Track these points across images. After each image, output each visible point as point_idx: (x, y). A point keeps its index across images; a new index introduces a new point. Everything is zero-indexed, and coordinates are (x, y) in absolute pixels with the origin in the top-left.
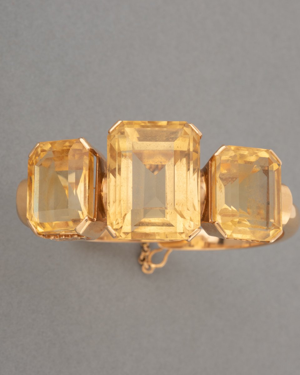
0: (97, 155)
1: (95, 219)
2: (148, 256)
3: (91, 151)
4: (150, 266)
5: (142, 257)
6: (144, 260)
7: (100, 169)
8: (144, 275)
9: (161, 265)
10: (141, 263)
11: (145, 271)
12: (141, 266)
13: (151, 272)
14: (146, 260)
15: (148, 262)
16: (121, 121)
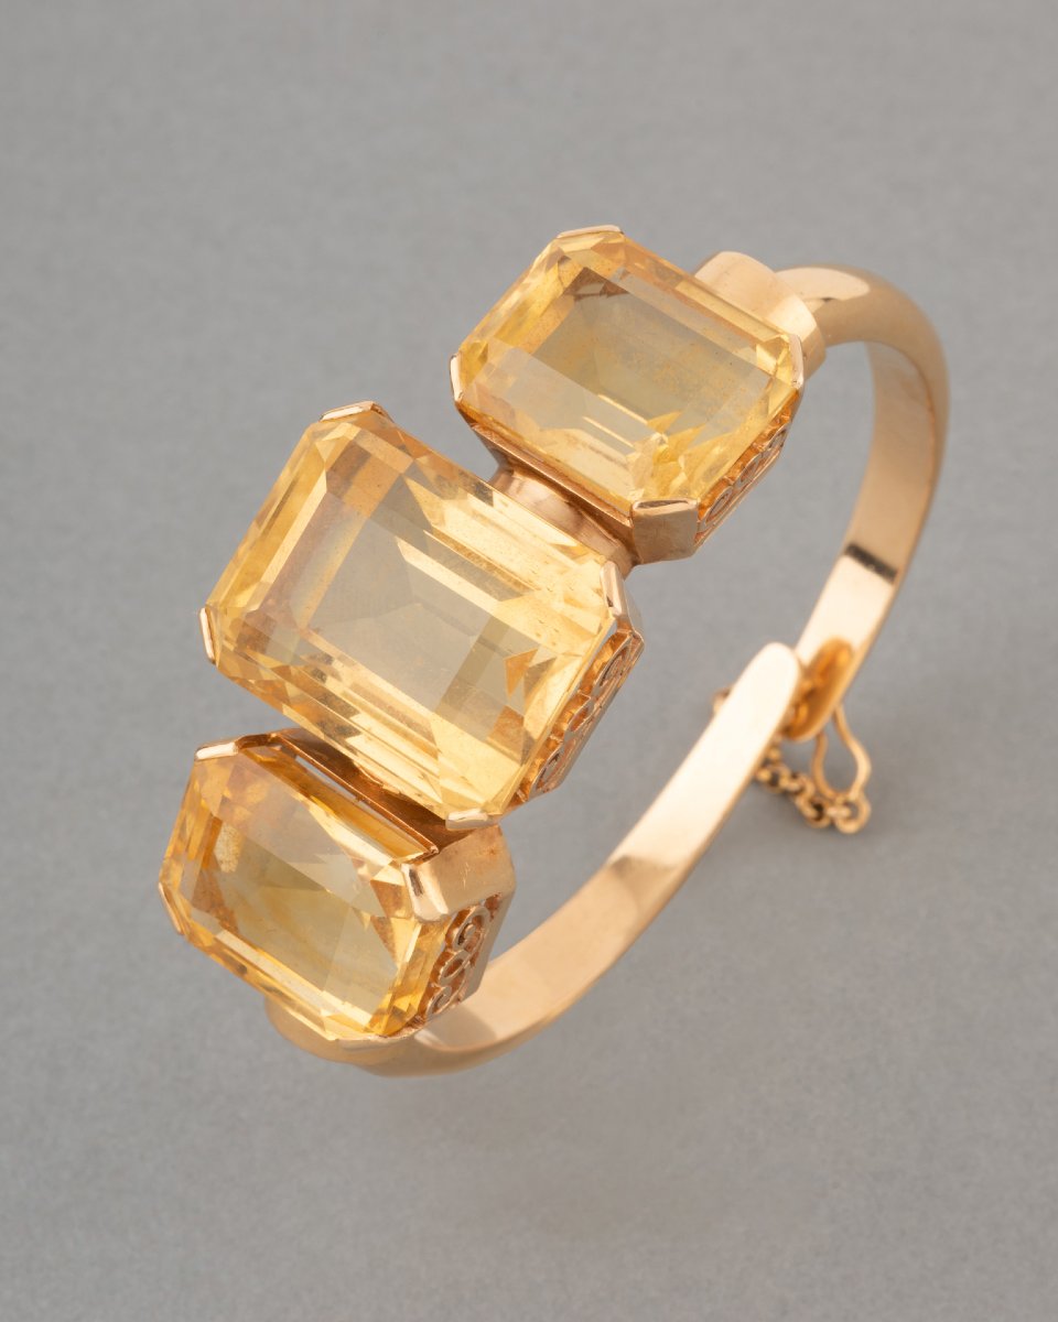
0: (274, 735)
1: (434, 848)
2: (818, 792)
3: (245, 746)
4: (847, 804)
5: (810, 812)
6: (819, 808)
7: (317, 753)
8: (862, 833)
9: (864, 768)
10: (825, 823)
11: (851, 827)
12: (832, 826)
13: (865, 810)
14: (824, 803)
15: (832, 802)
16: (203, 610)
